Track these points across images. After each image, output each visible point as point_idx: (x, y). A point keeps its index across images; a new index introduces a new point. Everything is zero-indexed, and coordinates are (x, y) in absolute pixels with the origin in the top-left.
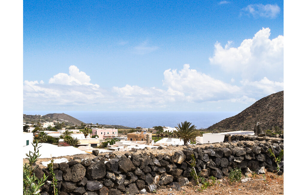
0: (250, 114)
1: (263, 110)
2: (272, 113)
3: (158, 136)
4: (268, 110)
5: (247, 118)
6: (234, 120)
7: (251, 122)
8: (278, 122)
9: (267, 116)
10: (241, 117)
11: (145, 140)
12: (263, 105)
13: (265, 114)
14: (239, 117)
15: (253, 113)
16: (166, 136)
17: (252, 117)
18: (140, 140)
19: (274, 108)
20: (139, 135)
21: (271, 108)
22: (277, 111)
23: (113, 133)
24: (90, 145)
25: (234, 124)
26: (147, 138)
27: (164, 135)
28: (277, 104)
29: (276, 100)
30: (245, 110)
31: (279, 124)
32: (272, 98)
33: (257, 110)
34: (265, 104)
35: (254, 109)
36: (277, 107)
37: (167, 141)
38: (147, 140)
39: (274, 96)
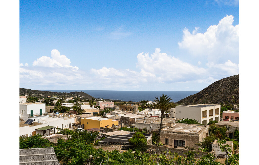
0: (207, 92)
1: (216, 90)
2: (222, 92)
3: (143, 107)
4: (220, 89)
5: (205, 96)
6: (196, 96)
7: (208, 98)
8: (227, 98)
9: (219, 94)
10: (201, 95)
11: (132, 110)
12: (216, 87)
13: (218, 92)
14: (199, 95)
15: (209, 92)
16: (148, 107)
17: (209, 95)
18: (129, 110)
19: (224, 88)
20: (128, 106)
21: (222, 88)
22: (227, 90)
23: (111, 105)
24: (93, 113)
25: (195, 99)
26: (134, 108)
27: (147, 107)
28: (226, 86)
29: (226, 83)
30: (203, 90)
31: (227, 100)
32: (222, 81)
33: (212, 90)
34: (218, 86)
35: (210, 89)
36: (226, 88)
37: (149, 111)
38: (134, 110)
39: (224, 80)
